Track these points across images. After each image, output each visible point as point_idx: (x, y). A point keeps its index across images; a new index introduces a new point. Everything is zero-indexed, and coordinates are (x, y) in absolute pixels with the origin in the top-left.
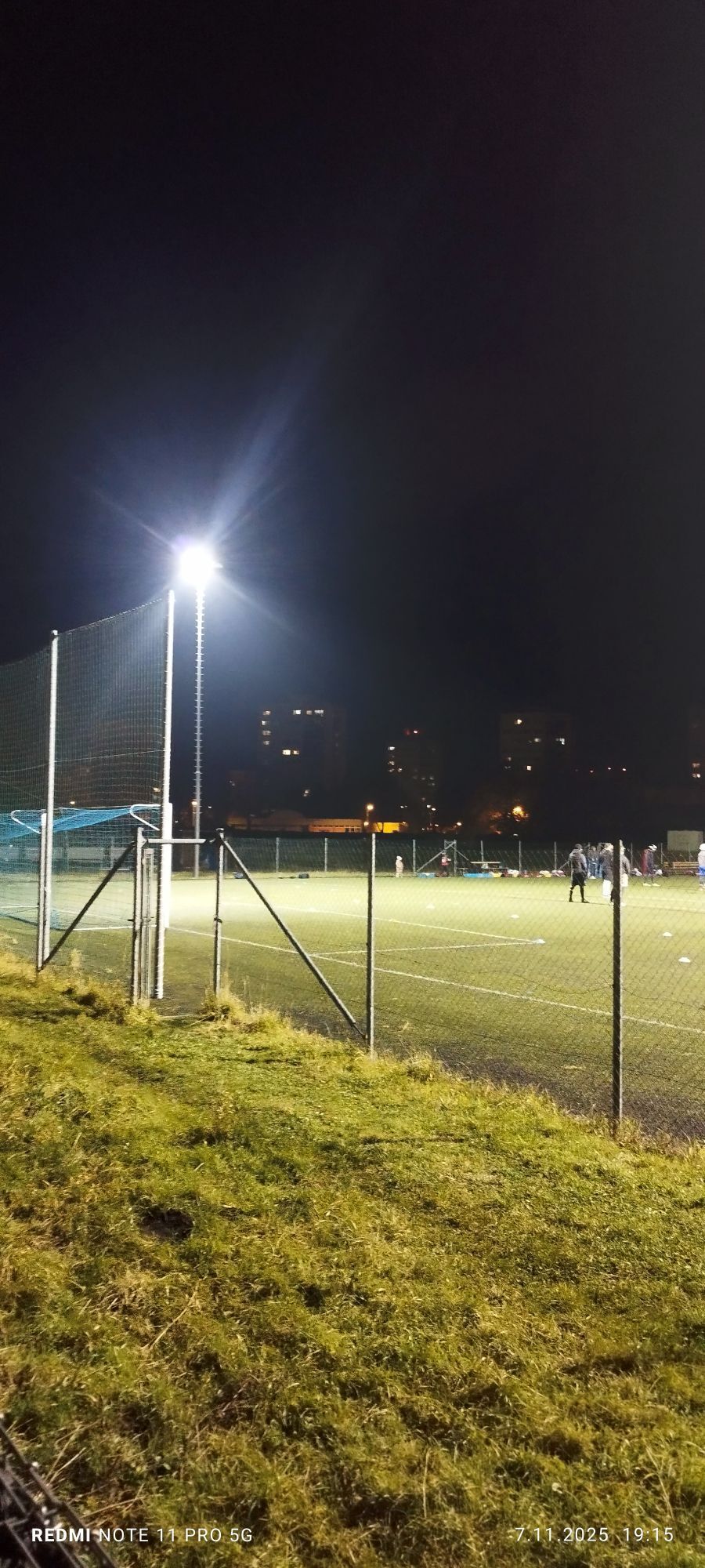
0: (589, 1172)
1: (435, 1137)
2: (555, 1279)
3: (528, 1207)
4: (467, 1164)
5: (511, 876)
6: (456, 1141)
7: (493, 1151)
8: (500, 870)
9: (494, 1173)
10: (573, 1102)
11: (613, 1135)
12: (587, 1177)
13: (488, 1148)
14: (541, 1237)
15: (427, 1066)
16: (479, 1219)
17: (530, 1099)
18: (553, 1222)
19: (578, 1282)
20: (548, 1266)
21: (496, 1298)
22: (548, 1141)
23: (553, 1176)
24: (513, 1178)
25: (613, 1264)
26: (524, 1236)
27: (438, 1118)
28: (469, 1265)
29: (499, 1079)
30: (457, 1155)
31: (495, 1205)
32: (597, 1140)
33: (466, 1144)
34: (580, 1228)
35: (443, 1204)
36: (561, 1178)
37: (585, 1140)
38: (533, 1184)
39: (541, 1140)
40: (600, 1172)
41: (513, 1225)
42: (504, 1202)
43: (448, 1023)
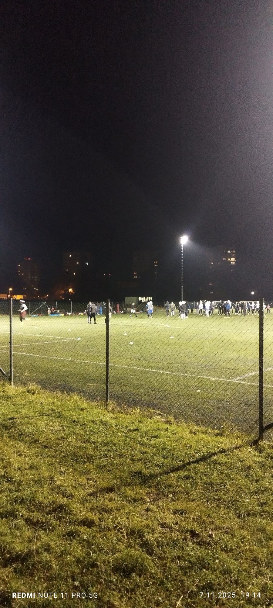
0: (97, 422)
1: (38, 415)
2: (85, 462)
3: (75, 437)
4: (51, 424)
5: (68, 315)
6: (46, 416)
7: (61, 418)
8: (64, 313)
9: (61, 426)
10: (91, 397)
11: (106, 408)
12: (97, 424)
13: (59, 417)
14: (80, 448)
15: (35, 388)
16: (56, 444)
17: (75, 398)
18: (84, 442)
19: (93, 463)
20: (82, 458)
21: (62, 472)
22: (82, 412)
23: (84, 425)
24: (69, 427)
25: (106, 454)
26: (73, 448)
27: (39, 408)
28: (52, 462)
29: (63, 391)
30: (47, 421)
31: (62, 438)
32: (100, 410)
33: (50, 416)
34: (94, 443)
35: (41, 440)
36: (87, 425)
37: (96, 410)
38: (76, 429)
39: (79, 412)
40: (101, 422)
41: (69, 445)
42: (65, 436)
43: (44, 371)
